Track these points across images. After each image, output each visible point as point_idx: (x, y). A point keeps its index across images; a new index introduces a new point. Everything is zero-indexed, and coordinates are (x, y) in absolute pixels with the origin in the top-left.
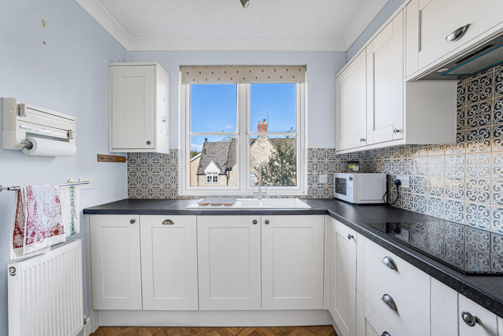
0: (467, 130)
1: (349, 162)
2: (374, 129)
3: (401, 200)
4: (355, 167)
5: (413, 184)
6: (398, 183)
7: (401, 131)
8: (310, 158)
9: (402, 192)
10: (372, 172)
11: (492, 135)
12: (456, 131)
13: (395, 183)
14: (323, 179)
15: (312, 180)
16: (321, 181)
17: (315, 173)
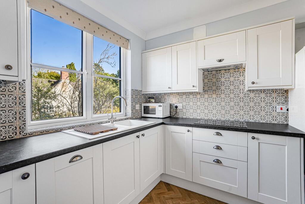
0: (206, 88)
1: (149, 98)
2: (177, 84)
3: (178, 114)
4: (153, 101)
5: (184, 107)
6: (176, 107)
7: (195, 87)
8: (132, 95)
9: (178, 111)
10: (158, 103)
11: (214, 91)
12: (203, 89)
13: (175, 107)
14: (137, 107)
15: (133, 108)
16: (137, 109)
17: (134, 104)
